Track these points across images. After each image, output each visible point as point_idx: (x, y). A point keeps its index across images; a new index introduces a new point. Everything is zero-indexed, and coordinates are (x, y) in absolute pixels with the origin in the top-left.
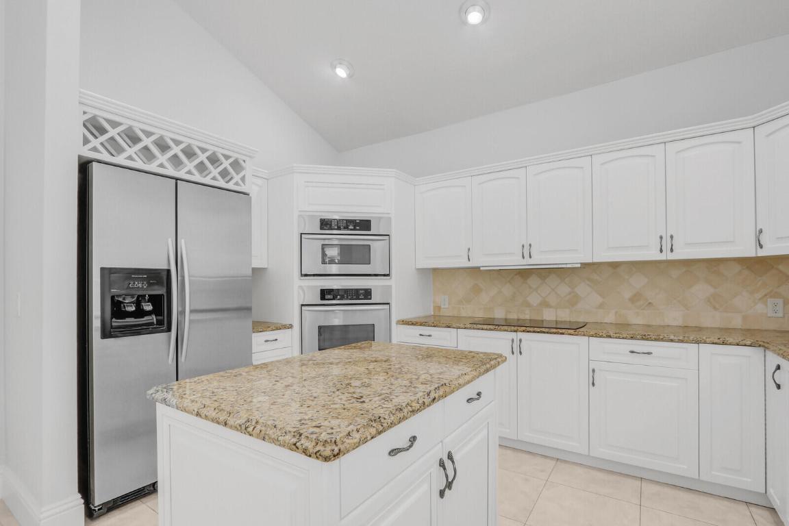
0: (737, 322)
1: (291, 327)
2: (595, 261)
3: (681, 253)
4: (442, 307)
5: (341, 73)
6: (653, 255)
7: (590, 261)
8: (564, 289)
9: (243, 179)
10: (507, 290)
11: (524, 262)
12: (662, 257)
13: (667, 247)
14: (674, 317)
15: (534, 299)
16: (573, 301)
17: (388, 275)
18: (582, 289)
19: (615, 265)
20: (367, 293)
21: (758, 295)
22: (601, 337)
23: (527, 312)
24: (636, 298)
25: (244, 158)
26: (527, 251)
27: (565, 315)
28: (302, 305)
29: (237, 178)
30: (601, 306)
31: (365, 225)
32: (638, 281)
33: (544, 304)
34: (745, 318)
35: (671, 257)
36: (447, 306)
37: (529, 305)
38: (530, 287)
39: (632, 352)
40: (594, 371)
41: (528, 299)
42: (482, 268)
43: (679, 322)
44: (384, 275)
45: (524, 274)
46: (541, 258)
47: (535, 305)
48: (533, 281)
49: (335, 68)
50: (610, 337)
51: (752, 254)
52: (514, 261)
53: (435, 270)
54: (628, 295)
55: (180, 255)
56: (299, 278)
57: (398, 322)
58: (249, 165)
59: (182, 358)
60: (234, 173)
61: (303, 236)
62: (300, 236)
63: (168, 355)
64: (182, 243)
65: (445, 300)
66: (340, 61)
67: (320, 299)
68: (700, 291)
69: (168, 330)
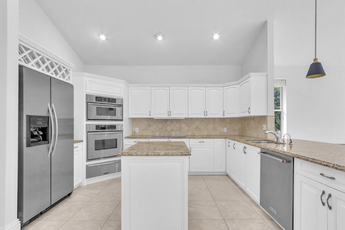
0: (218, 134)
1: (82, 141)
2: (189, 117)
3: (209, 116)
4: (136, 132)
5: (103, 37)
6: (202, 116)
7: (187, 117)
8: (178, 125)
9: (69, 77)
10: (160, 126)
11: (168, 117)
12: (204, 117)
13: (206, 115)
14: (205, 133)
15: (169, 129)
16: (180, 129)
17: (122, 120)
18: (183, 125)
19: (192, 119)
20: (114, 127)
21: (222, 127)
22: (193, 138)
23: (167, 133)
25: (70, 69)
26: (170, 113)
27: (178, 134)
28: (88, 132)
29: (67, 77)
30: (188, 130)
31: (113, 100)
32: (197, 123)
33: (172, 130)
34: (220, 132)
35: (207, 117)
36: (138, 132)
37: (167, 130)
38: (168, 125)
39: (200, 142)
40: (191, 148)
41: (167, 129)
42: (154, 118)
43: (206, 134)
44: (120, 120)
45: (165, 121)
46: (173, 116)
47: (169, 130)
48: (169, 123)
49: (100, 35)
50: (195, 138)
51: (222, 117)
52: (165, 116)
53: (132, 119)
54: (195, 127)
55: (53, 111)
56: (86, 121)
57: (125, 138)
58: (71, 72)
59: (53, 155)
60: (66, 75)
61: (89, 103)
62: (87, 103)
63: (48, 154)
64: (53, 105)
65: (137, 130)
66: (102, 33)
67: (96, 129)
68: (211, 126)
69: (49, 143)
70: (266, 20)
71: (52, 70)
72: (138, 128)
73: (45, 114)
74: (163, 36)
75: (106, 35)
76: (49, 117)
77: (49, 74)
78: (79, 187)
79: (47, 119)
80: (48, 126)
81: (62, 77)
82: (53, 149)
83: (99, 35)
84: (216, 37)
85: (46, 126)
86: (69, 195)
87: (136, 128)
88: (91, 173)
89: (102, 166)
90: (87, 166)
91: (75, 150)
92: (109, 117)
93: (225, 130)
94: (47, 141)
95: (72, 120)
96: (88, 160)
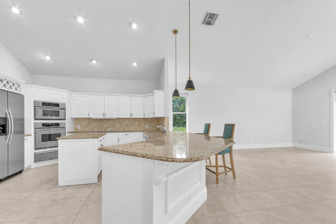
1: (31, 135)
2: (119, 117)
3: (134, 117)
4: (78, 128)
5: (48, 58)
6: (129, 117)
7: (118, 117)
8: (112, 123)
9: (20, 90)
10: (98, 124)
11: (104, 117)
12: (131, 117)
15: (105, 126)
16: (114, 126)
17: (65, 120)
18: (116, 123)
19: (123, 118)
20: (58, 125)
21: (145, 124)
22: (120, 132)
23: (103, 129)
24: (126, 125)
25: (21, 84)
26: (104, 114)
28: (35, 128)
29: (19, 90)
30: (120, 127)
31: (57, 105)
32: (127, 122)
33: (108, 127)
35: (132, 117)
36: (80, 128)
37: (103, 127)
38: (104, 123)
39: (125, 135)
40: (119, 139)
42: (92, 118)
44: (63, 120)
45: (102, 120)
46: (107, 117)
48: (105, 122)
50: (122, 132)
51: (143, 117)
52: (101, 117)
53: (75, 118)
54: (125, 124)
55: (9, 114)
56: (34, 120)
57: (67, 133)
58: (22, 86)
59: (9, 143)
60: (18, 88)
61: (36, 107)
62: (35, 107)
63: (6, 142)
64: (9, 110)
65: (79, 127)
66: (47, 55)
67: (42, 126)
68: (137, 124)
69: (6, 135)
70: (164, 58)
71: (8, 86)
72: (80, 126)
73: (4, 116)
74: (97, 60)
75: (50, 56)
76: (6, 118)
77: (6, 89)
78: (29, 169)
79: (6, 119)
80: (6, 124)
81: (15, 90)
82: (9, 139)
83: (45, 56)
84: (135, 64)
85: (4, 123)
86: (21, 172)
87: (78, 126)
88: (38, 158)
89: (48, 153)
90: (35, 153)
91: (25, 141)
92: (54, 117)
93: (147, 126)
94: (6, 133)
95: (23, 119)
96: (36, 149)
